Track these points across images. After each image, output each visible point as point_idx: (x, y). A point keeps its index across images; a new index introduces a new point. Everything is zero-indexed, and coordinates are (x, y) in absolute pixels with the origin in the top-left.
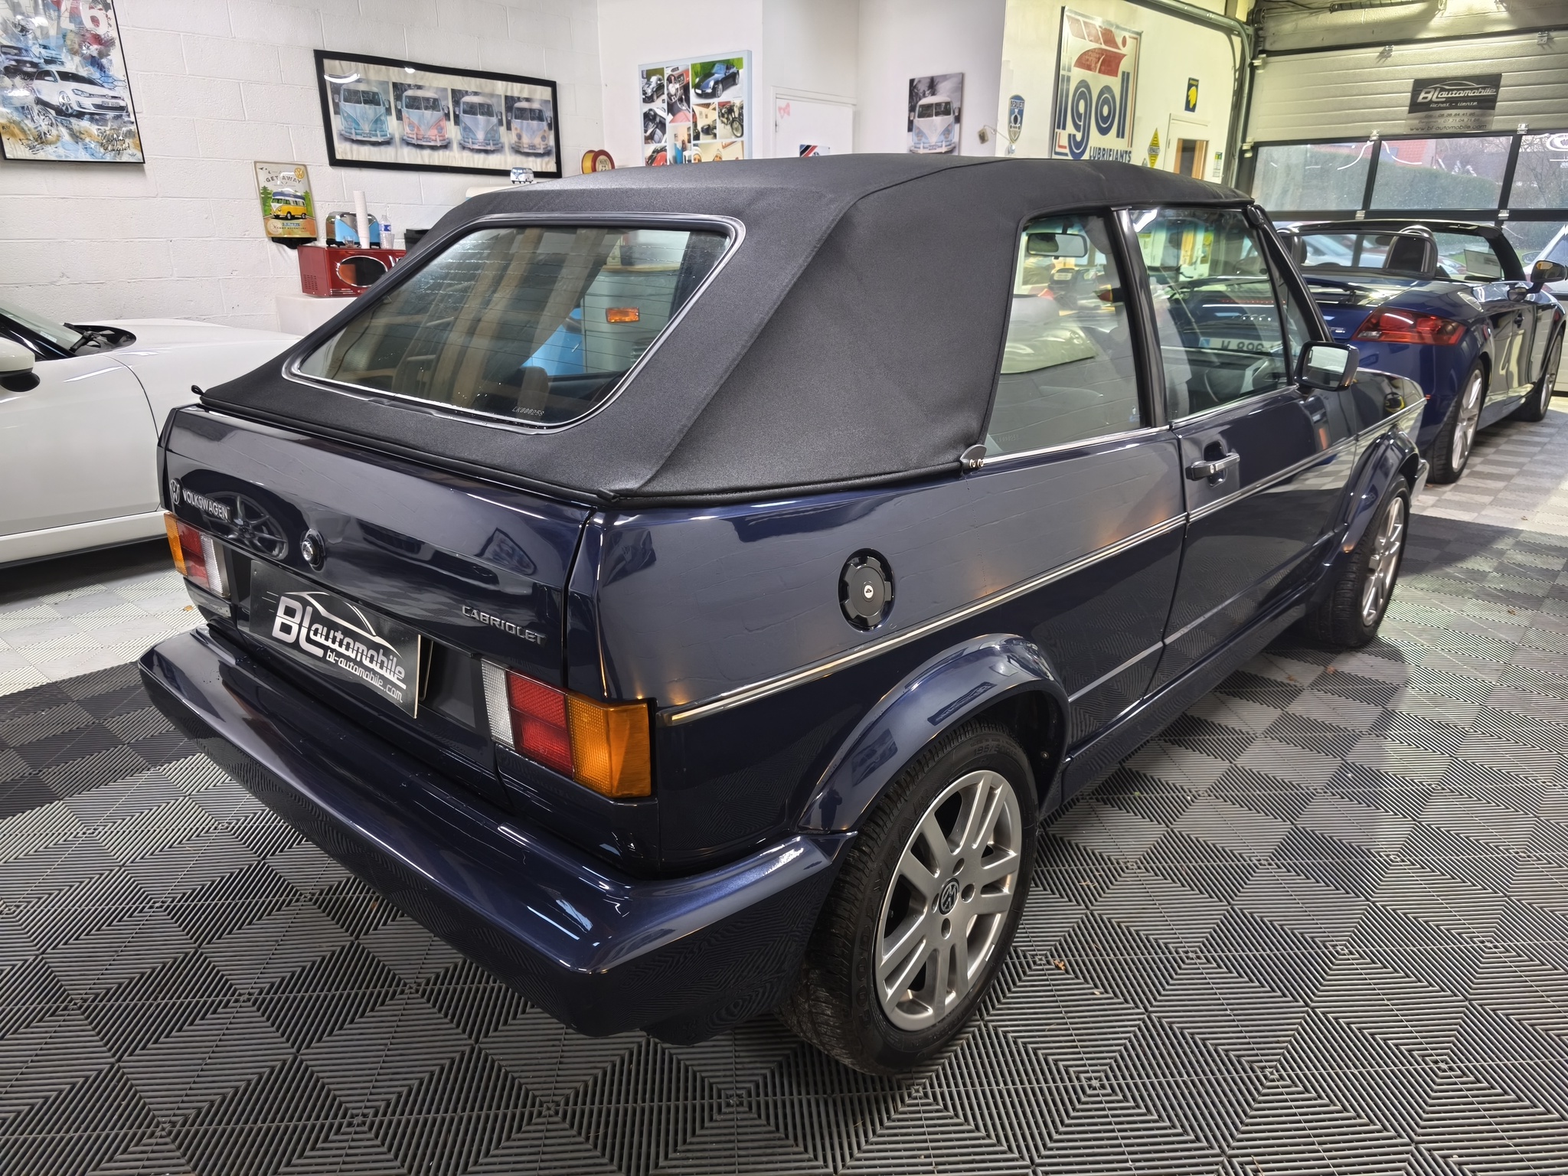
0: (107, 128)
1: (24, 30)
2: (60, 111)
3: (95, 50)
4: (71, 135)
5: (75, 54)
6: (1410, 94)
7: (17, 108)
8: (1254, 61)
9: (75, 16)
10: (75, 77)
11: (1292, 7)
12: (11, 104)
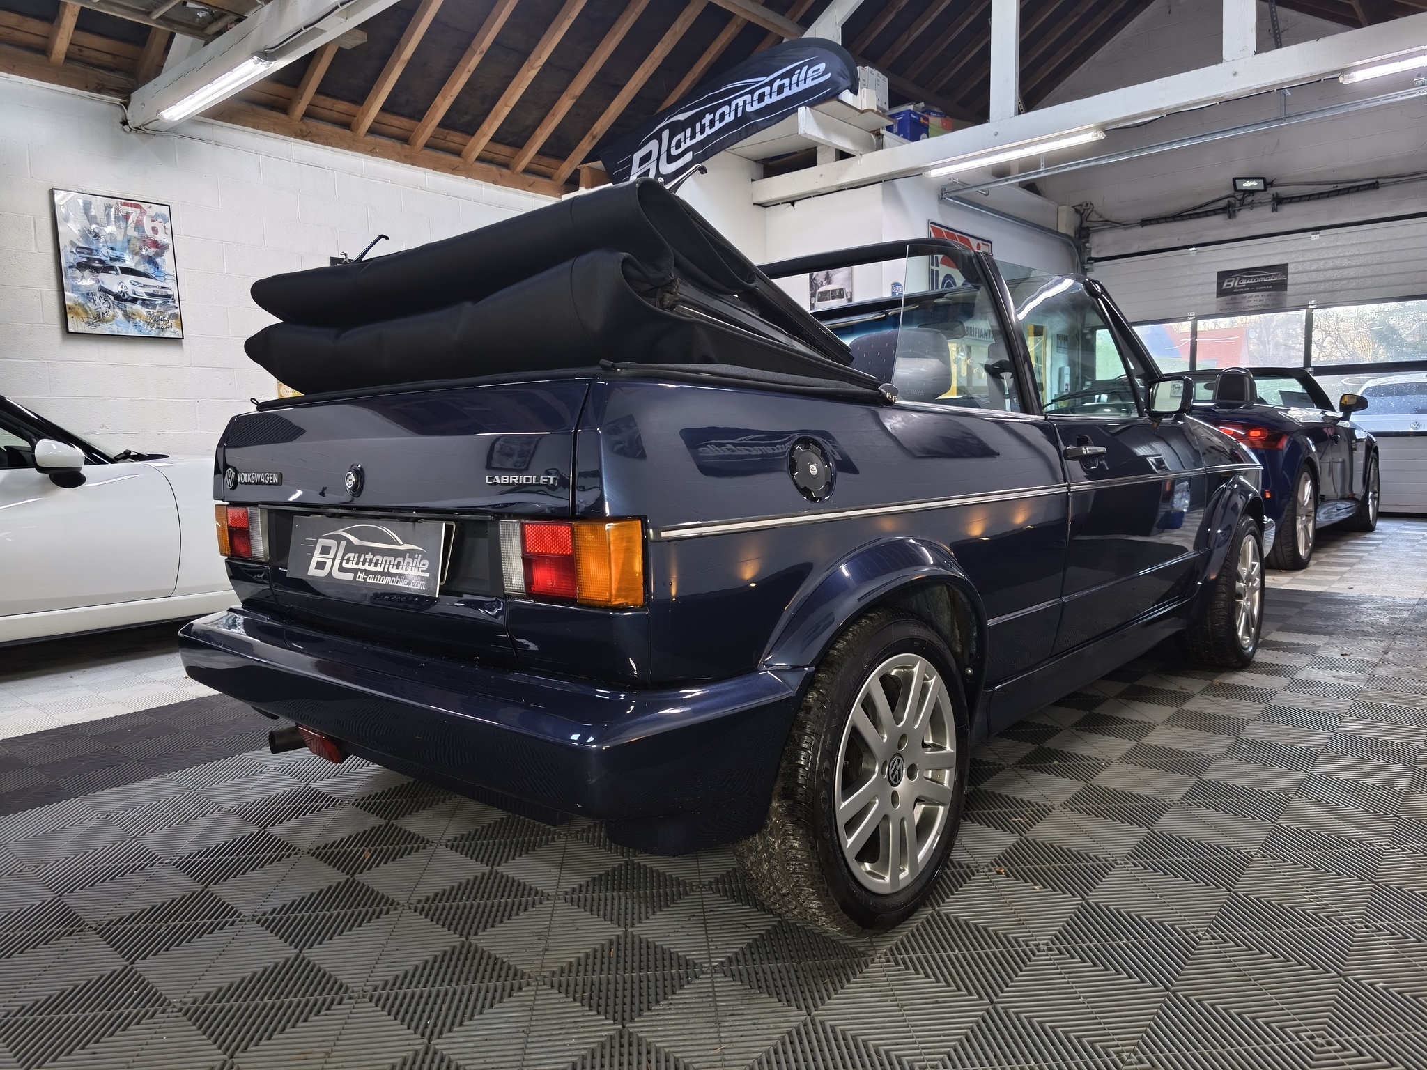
0: (155, 311)
1: (97, 236)
2: (118, 297)
3: (152, 251)
4: (124, 315)
5: (135, 254)
6: (1215, 283)
7: (82, 294)
8: (1085, 266)
9: (139, 227)
10: (134, 272)
11: (1110, 225)
12: (79, 290)
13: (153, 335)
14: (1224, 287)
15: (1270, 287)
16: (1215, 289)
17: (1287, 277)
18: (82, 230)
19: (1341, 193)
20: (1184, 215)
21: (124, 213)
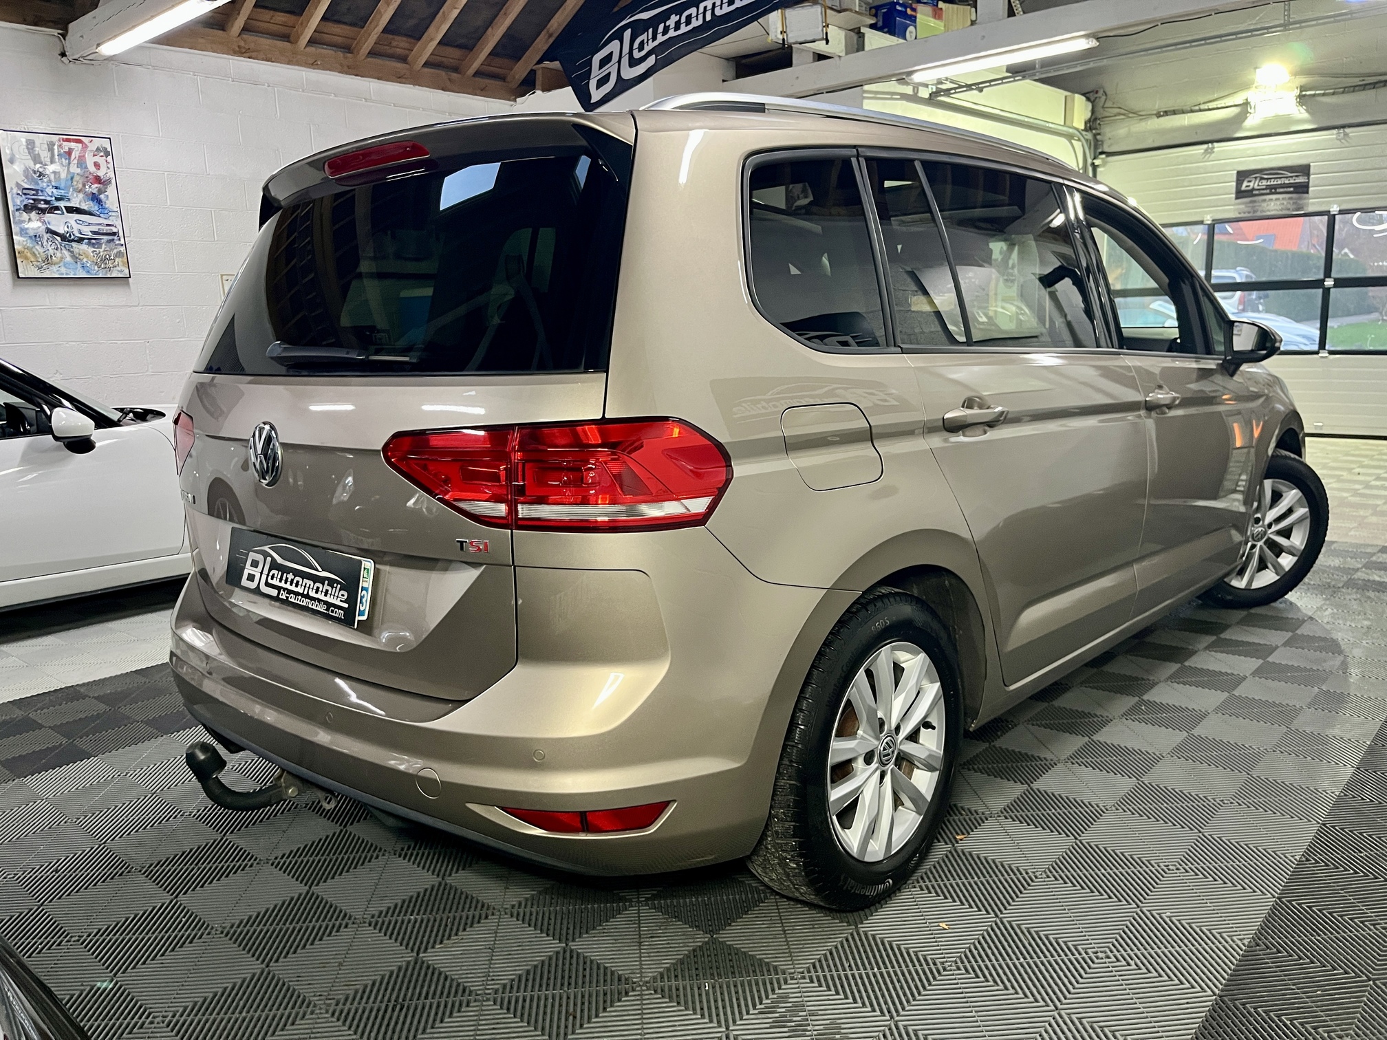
0: (102, 250)
1: (41, 175)
2: (63, 238)
3: (95, 188)
4: (72, 257)
5: (79, 192)
6: (1234, 184)
7: (30, 237)
8: (1095, 161)
9: (81, 162)
10: (78, 211)
11: (1124, 115)
12: (27, 233)
13: (100, 276)
14: (1243, 188)
15: (1292, 189)
16: (1234, 190)
17: (1309, 179)
18: (26, 170)
19: (1367, 87)
20: (1202, 107)
21: (66, 149)
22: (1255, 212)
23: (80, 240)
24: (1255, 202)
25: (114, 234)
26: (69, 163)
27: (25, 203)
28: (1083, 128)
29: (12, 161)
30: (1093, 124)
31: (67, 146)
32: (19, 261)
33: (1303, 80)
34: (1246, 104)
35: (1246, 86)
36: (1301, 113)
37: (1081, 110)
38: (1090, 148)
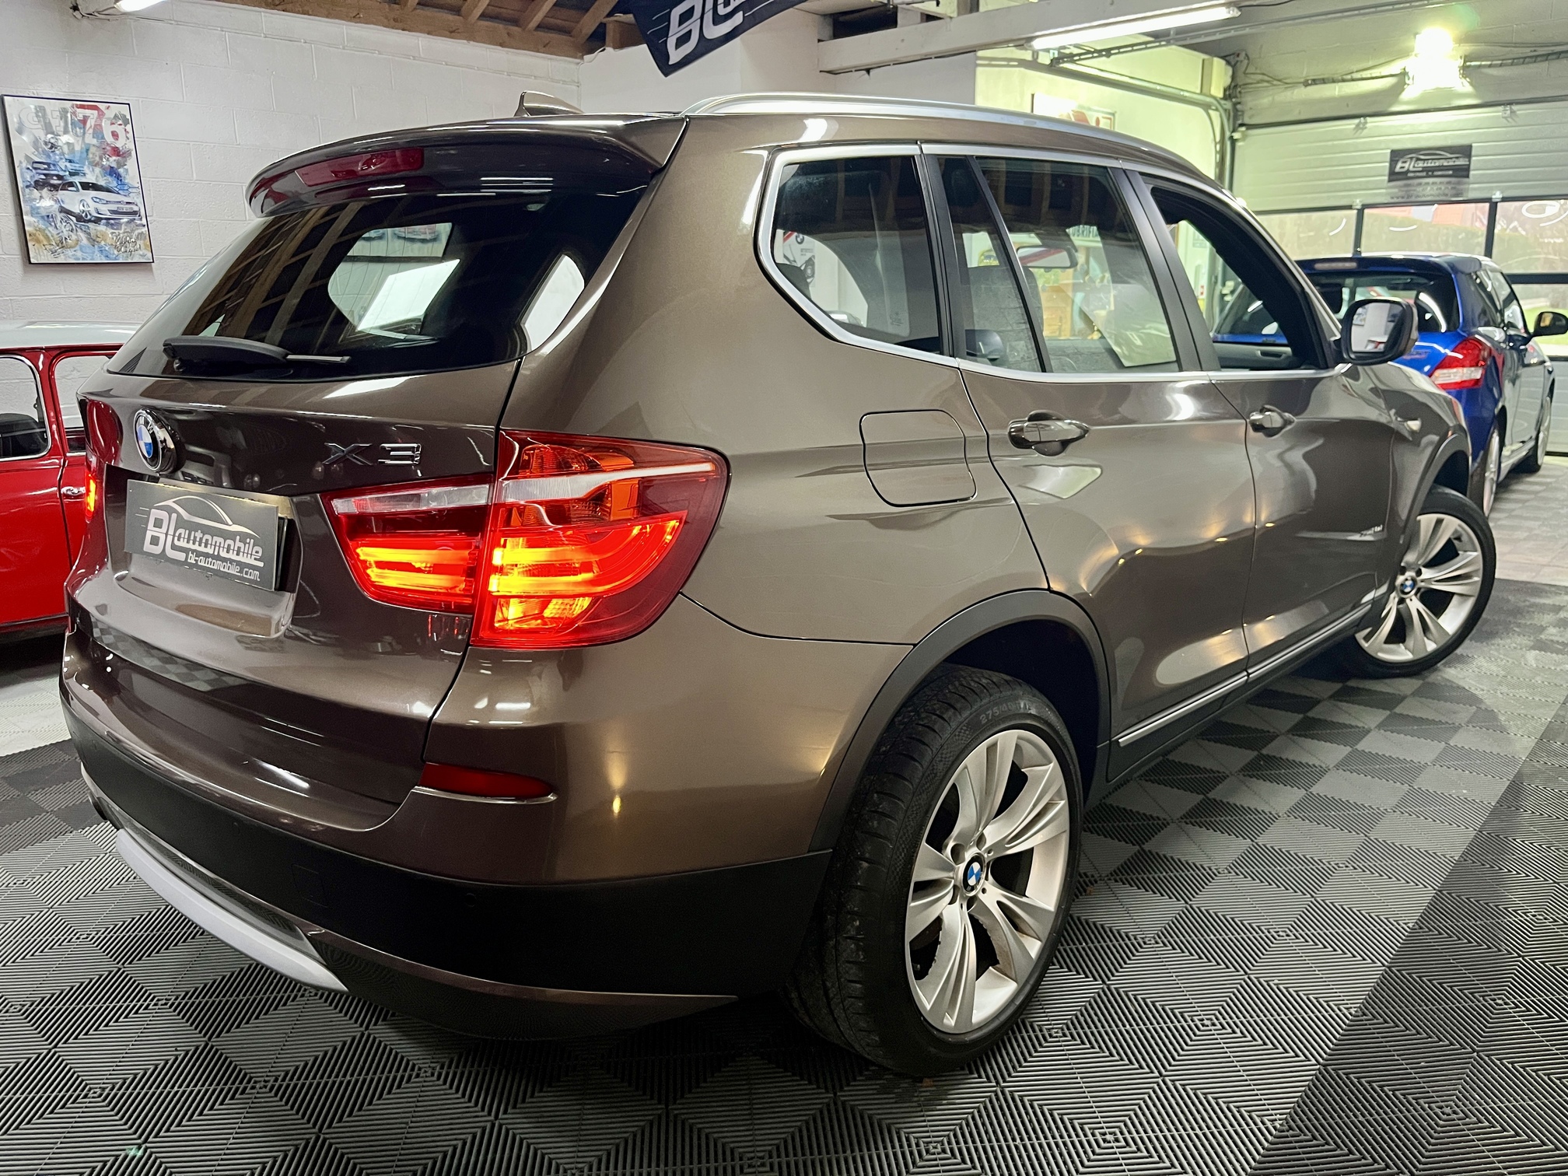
0: (121, 232)
1: (53, 146)
2: (79, 218)
3: (113, 161)
4: (88, 239)
5: (95, 166)
6: (1387, 164)
7: (43, 217)
8: (1234, 134)
9: (98, 132)
10: (95, 187)
11: (1268, 82)
12: (38, 213)
13: (120, 261)
14: (1398, 169)
15: (1451, 172)
16: (1387, 172)
17: (1470, 161)
18: (36, 143)
19: (1539, 59)
20: (1356, 76)
21: (81, 117)
22: (1409, 197)
23: (97, 221)
24: (1409, 185)
25: (135, 213)
26: (84, 133)
27: (37, 177)
28: (1220, 95)
29: (20, 131)
30: (1231, 93)
31: (81, 113)
32: (30, 244)
33: (1467, 48)
34: (1404, 74)
35: (1405, 53)
36: (1464, 86)
37: (1220, 75)
38: (1228, 120)
